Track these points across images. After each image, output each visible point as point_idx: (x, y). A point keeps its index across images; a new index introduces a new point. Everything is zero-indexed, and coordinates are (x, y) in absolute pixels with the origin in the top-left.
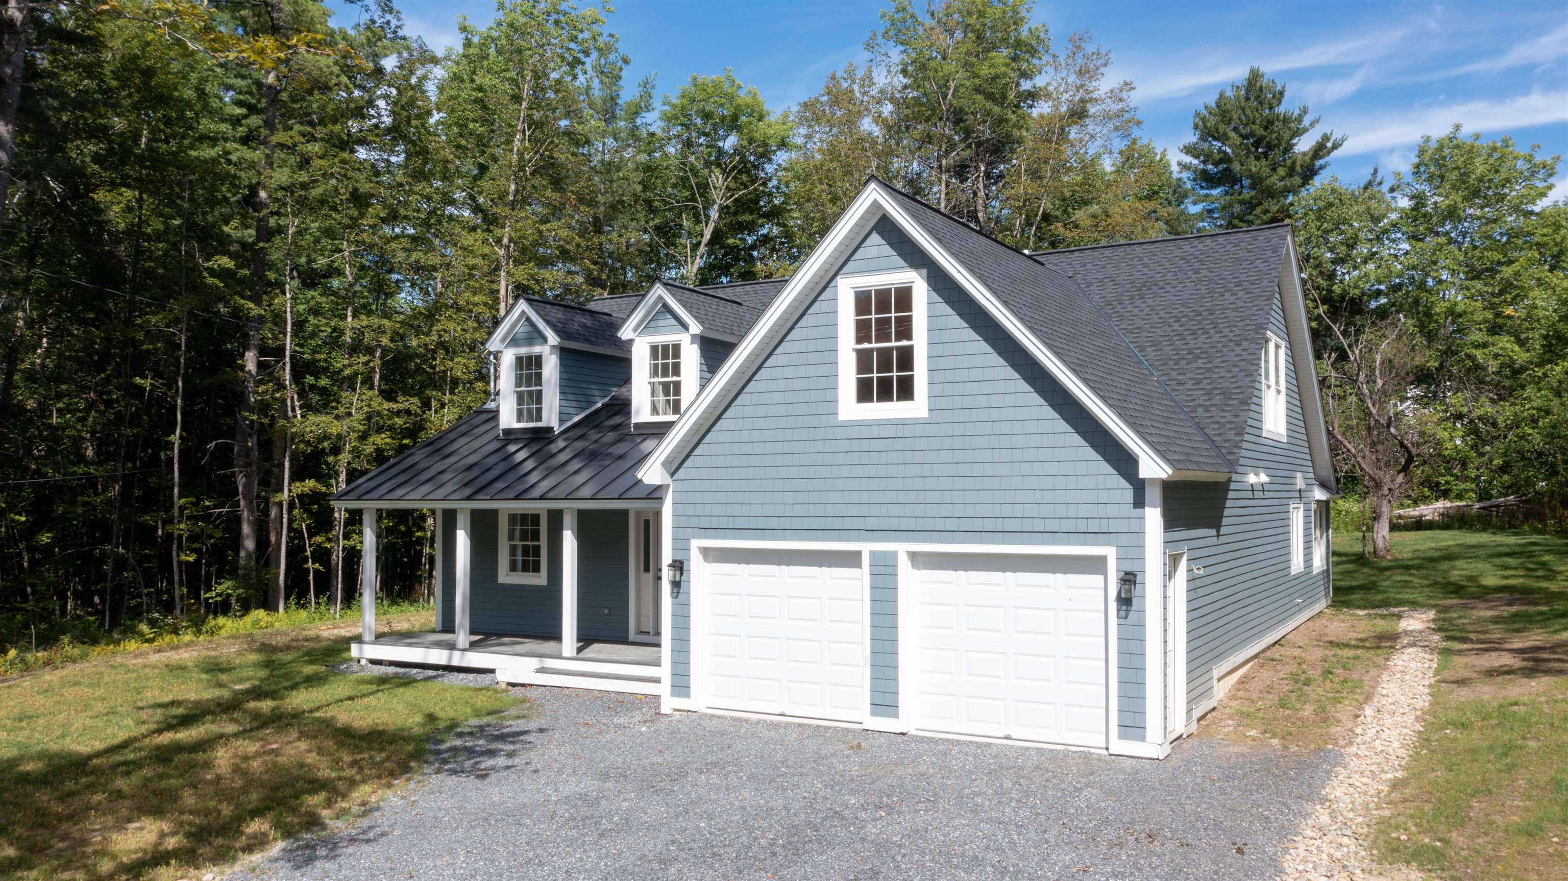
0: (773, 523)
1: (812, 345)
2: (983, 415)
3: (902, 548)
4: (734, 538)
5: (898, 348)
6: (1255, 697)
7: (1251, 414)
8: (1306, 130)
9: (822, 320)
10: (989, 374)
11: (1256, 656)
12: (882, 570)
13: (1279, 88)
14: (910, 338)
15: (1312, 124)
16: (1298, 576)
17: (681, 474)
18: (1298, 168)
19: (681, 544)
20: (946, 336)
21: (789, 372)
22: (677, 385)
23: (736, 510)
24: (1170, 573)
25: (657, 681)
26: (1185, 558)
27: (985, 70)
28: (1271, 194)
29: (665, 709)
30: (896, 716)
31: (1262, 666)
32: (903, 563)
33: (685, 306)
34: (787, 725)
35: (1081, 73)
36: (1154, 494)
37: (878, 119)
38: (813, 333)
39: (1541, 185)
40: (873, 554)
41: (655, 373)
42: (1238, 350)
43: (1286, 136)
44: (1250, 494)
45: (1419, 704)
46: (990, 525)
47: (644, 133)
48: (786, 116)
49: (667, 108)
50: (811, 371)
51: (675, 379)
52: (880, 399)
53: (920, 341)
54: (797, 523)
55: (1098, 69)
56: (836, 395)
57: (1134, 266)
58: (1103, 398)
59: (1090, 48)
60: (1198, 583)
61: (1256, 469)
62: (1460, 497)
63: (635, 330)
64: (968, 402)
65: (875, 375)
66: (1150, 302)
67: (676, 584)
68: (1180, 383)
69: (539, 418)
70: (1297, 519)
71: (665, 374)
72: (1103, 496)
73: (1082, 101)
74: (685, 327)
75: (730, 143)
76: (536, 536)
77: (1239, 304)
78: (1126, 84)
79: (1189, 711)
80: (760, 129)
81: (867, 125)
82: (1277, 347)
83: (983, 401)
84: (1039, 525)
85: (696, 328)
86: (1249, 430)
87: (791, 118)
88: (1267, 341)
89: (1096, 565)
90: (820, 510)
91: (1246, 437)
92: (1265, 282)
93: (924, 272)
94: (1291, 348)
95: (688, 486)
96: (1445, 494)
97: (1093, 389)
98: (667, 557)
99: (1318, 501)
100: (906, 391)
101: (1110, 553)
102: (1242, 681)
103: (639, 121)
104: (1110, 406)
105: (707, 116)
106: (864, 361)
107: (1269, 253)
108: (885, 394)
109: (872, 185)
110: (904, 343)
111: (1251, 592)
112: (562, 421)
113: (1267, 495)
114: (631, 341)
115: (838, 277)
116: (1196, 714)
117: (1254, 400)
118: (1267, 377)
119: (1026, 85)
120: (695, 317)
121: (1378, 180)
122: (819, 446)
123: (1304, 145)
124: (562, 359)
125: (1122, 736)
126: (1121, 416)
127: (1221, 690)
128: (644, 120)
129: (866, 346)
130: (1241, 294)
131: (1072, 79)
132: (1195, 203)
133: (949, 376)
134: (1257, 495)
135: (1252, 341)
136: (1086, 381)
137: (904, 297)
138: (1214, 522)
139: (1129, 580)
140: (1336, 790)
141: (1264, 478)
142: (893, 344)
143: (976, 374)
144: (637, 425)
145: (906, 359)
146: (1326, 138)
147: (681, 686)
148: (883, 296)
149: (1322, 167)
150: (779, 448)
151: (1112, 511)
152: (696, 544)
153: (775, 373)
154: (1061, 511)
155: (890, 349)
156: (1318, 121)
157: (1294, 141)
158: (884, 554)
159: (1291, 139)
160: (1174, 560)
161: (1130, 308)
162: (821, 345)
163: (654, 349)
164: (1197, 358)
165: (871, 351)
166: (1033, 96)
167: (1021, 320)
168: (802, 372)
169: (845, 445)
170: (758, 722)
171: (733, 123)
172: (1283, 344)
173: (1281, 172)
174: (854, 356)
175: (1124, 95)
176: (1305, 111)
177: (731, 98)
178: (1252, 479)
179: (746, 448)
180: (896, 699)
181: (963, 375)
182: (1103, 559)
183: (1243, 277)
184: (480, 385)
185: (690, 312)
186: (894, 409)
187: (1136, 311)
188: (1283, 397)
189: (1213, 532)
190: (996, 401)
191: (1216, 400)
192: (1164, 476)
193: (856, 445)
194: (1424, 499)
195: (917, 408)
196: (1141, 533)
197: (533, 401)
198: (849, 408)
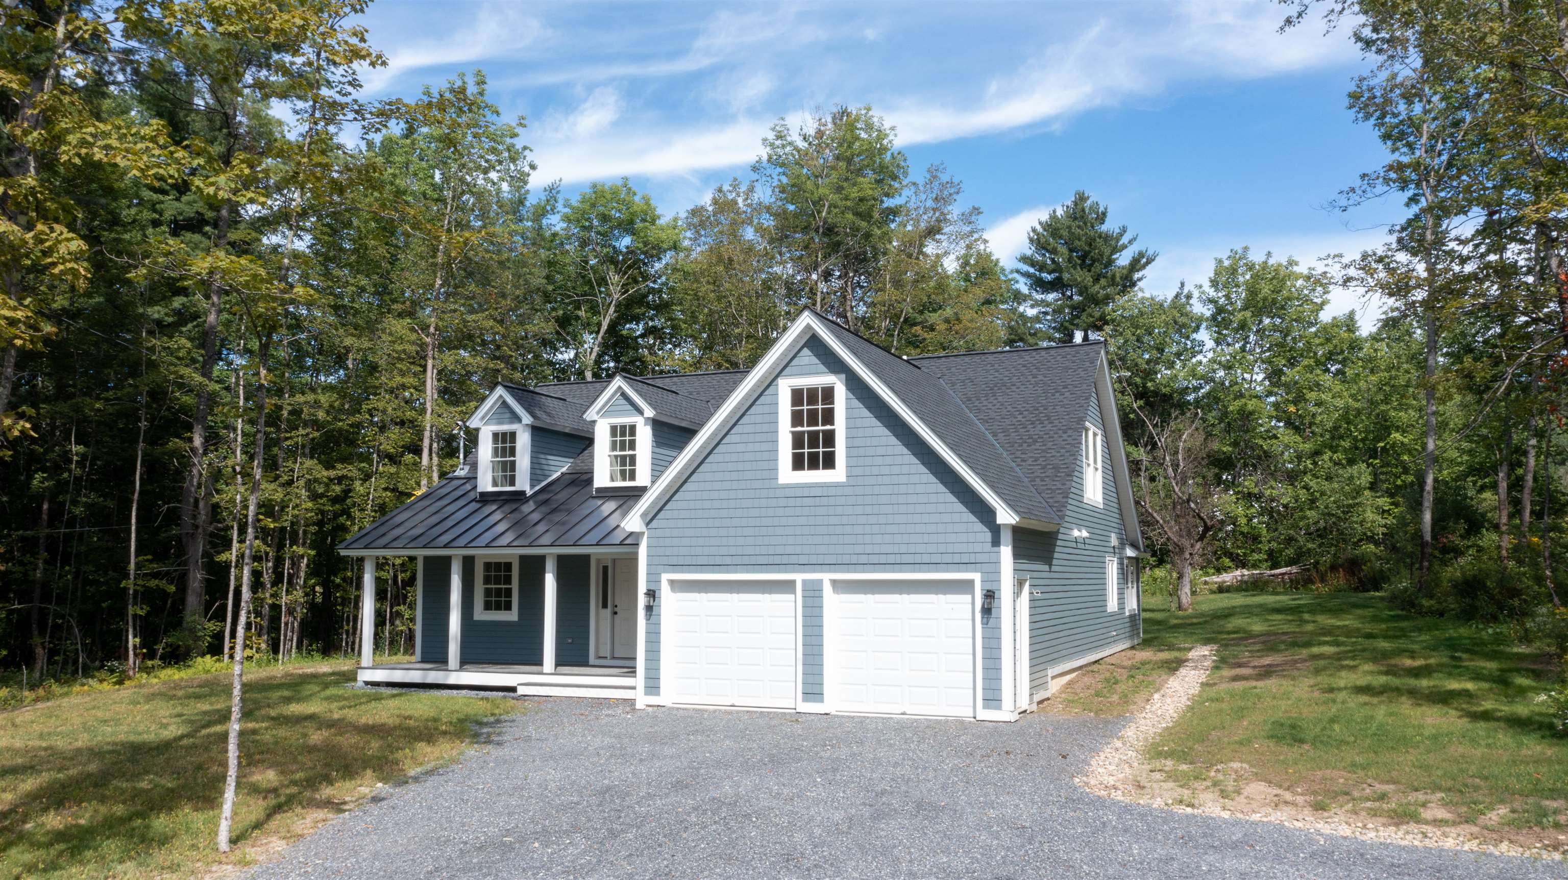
0: (728, 560)
1: (758, 428)
2: (886, 480)
3: (826, 578)
4: (696, 572)
5: (823, 431)
6: (1078, 691)
7: (1074, 484)
8: (1125, 247)
9: (766, 409)
10: (890, 451)
11: (1080, 668)
12: (811, 594)
13: (1101, 209)
14: (832, 424)
15: (1130, 242)
16: (1112, 615)
17: (654, 524)
18: (1118, 279)
19: (653, 577)
20: (859, 423)
21: (740, 448)
22: (633, 459)
23: (699, 551)
24: (1017, 594)
25: (627, 688)
26: (1027, 584)
27: (854, 193)
28: (1096, 301)
29: (639, 705)
30: (822, 701)
31: (1084, 675)
32: (827, 588)
33: (641, 395)
34: (738, 712)
35: (936, 199)
36: (1006, 537)
37: (759, 229)
38: (759, 419)
39: (1319, 301)
40: (804, 582)
41: (614, 448)
42: (1065, 436)
43: (1107, 252)
44: (1074, 545)
45: (1192, 692)
46: (891, 559)
47: (548, 234)
48: (676, 220)
49: (567, 210)
50: (757, 447)
51: (631, 452)
52: (810, 468)
53: (840, 426)
54: (746, 560)
55: (951, 195)
56: (777, 465)
57: (987, 371)
58: (971, 468)
59: (945, 178)
60: (1038, 603)
61: (1080, 527)
62: (1255, 566)
63: (598, 413)
64: (875, 470)
65: (806, 451)
66: (1000, 399)
67: (649, 608)
68: (1023, 461)
69: (512, 483)
70: (1112, 569)
71: (623, 448)
72: (972, 537)
73: (938, 221)
74: (640, 412)
75: (625, 242)
76: (508, 580)
77: (1066, 402)
78: (975, 208)
79: (1031, 695)
80: (653, 234)
81: (749, 234)
82: (1095, 435)
83: (886, 470)
84: (926, 559)
85: (649, 412)
86: (1071, 495)
87: (680, 223)
88: (1087, 430)
89: (966, 586)
90: (764, 550)
91: (1070, 501)
92: (1085, 386)
93: (843, 376)
94: (1106, 436)
95: (659, 533)
96: (1244, 566)
97: (965, 462)
98: (642, 588)
99: (1129, 558)
100: (829, 462)
101: (977, 577)
102: (1070, 683)
103: (544, 222)
104: (977, 473)
105: (605, 218)
106: (798, 440)
107: (1088, 364)
108: (814, 464)
109: (806, 313)
110: (828, 427)
111: (1076, 618)
112: (532, 486)
113: (1087, 547)
114: (594, 422)
115: (779, 379)
116: (1037, 698)
117: (1076, 473)
118: (1087, 458)
119: (889, 203)
120: (650, 404)
121: (1186, 291)
122: (764, 503)
123: (1123, 259)
124: (533, 435)
125: (985, 707)
126: (984, 480)
127: (1054, 687)
128: (549, 222)
129: (799, 429)
130: (1067, 394)
131: (930, 203)
132: (1032, 306)
133: (862, 452)
134: (1080, 546)
135: (1076, 430)
136: (960, 456)
137: (828, 393)
138: (1048, 560)
139: (990, 596)
140: (1130, 733)
141: (1085, 534)
142: (820, 428)
143: (881, 451)
144: (599, 490)
145: (830, 438)
146: (1141, 255)
147: (653, 687)
148: (812, 394)
149: (1140, 279)
150: (732, 504)
151: (978, 547)
152: (665, 577)
153: (730, 448)
154: (942, 548)
155: (818, 432)
156: (1135, 239)
157: (1114, 257)
158: (813, 581)
159: (1112, 254)
160: (1020, 584)
161: (985, 403)
162: (765, 428)
163: (614, 429)
164: (1035, 441)
165: (803, 433)
166: (894, 212)
167: (915, 412)
168: (750, 447)
169: (783, 502)
170: (715, 711)
171: (628, 226)
172: (1099, 432)
173: (1103, 282)
174: (790, 437)
175: (973, 218)
176: (1124, 230)
177: (628, 205)
178: (1076, 533)
179: (707, 504)
180: (822, 689)
181: (871, 451)
182: (971, 583)
183: (1069, 382)
184: (409, 457)
185: (645, 400)
186: (820, 476)
187: (990, 406)
188: (1099, 473)
189: (1046, 568)
190: (896, 470)
191: (1049, 473)
192: (1014, 522)
193: (792, 502)
194: (1226, 569)
195: (837, 475)
196: (998, 563)
197: (508, 470)
198: (787, 474)
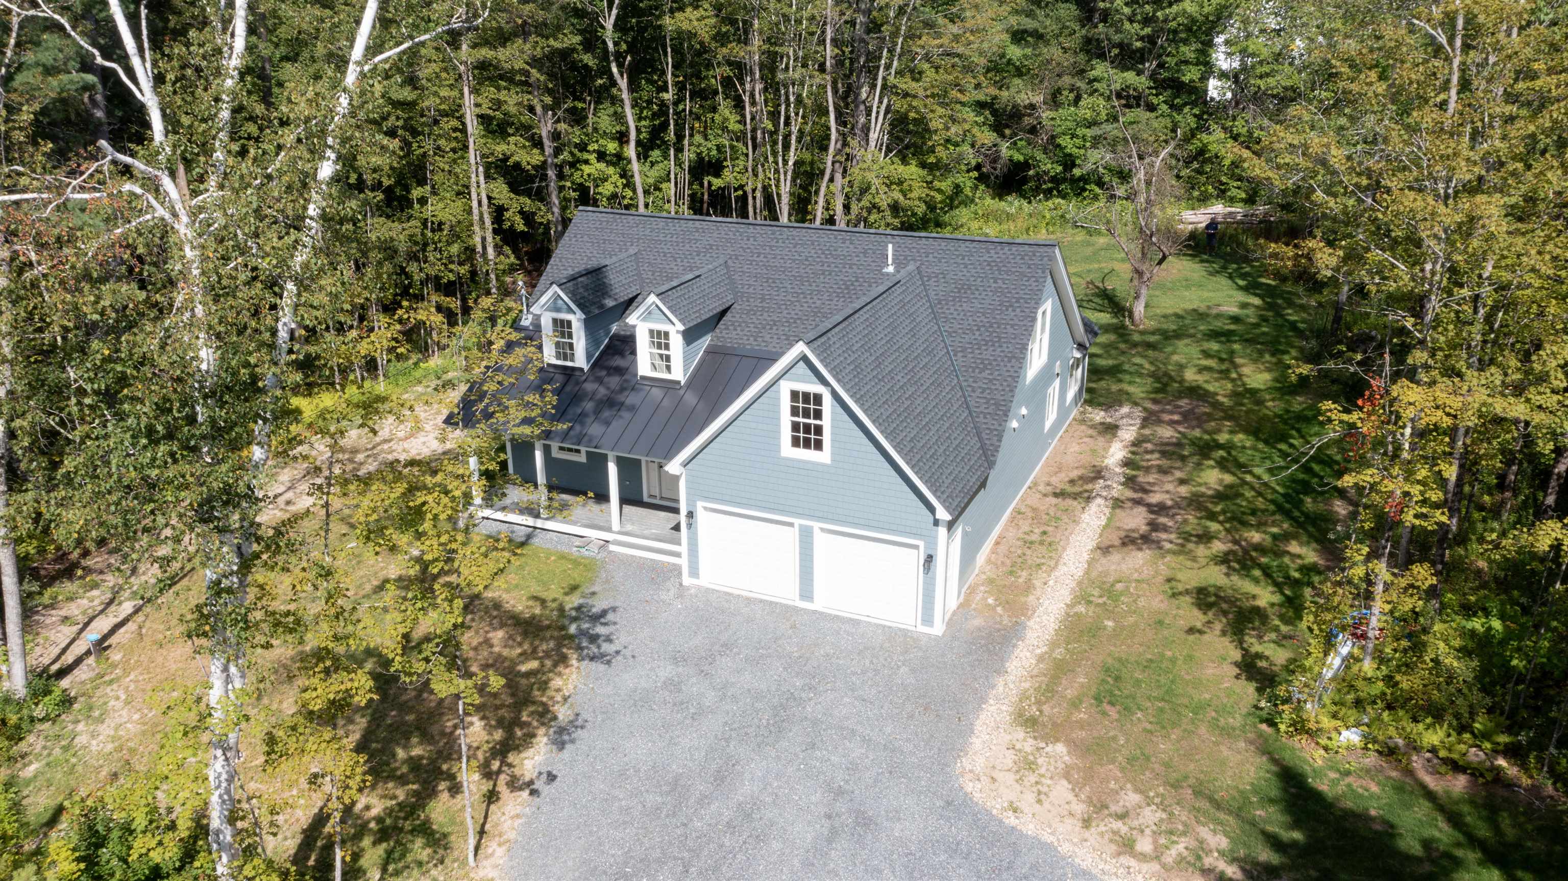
0: (745, 501)
1: (766, 412)
3: (816, 524)
4: (723, 505)
5: (814, 424)
6: (999, 561)
9: (772, 401)
10: (863, 448)
12: (805, 534)
14: (821, 420)
17: (690, 467)
19: (691, 501)
20: (840, 424)
21: (753, 424)
22: (668, 357)
23: (723, 491)
25: (678, 555)
26: (961, 528)
29: (685, 581)
30: (813, 602)
31: (1012, 521)
32: (817, 532)
33: (673, 310)
34: (754, 601)
36: (943, 524)
38: (767, 406)
40: (800, 525)
41: (652, 346)
42: (1009, 365)
46: (862, 521)
50: (765, 427)
51: (666, 351)
52: (804, 447)
53: (826, 422)
54: (758, 503)
56: (780, 441)
57: (958, 265)
63: (638, 320)
64: (852, 460)
65: (802, 435)
66: (964, 306)
67: (689, 524)
68: (974, 390)
69: (572, 360)
71: (660, 348)
72: (919, 518)
74: (672, 323)
83: (860, 461)
85: (680, 326)
88: (1037, 316)
90: (771, 499)
93: (829, 391)
95: (693, 473)
100: (818, 446)
101: (921, 544)
102: (997, 542)
106: (795, 427)
108: (807, 444)
109: (801, 343)
110: (818, 422)
112: (589, 362)
114: (636, 325)
115: (782, 382)
120: (680, 319)
122: (770, 466)
124: (585, 324)
125: (922, 623)
129: (796, 419)
133: (841, 444)
137: (818, 399)
139: (930, 559)
142: (812, 421)
143: (856, 447)
144: (643, 377)
145: (819, 430)
147: (694, 573)
148: (806, 396)
150: (747, 463)
151: (923, 525)
152: (700, 504)
153: (745, 424)
154: (898, 521)
155: (810, 424)
158: (807, 525)
162: (771, 413)
163: (652, 333)
165: (799, 422)
168: (758, 426)
169: (784, 469)
170: (739, 597)
174: (789, 423)
180: (813, 594)
181: (849, 446)
182: (918, 547)
186: (811, 454)
190: (867, 463)
192: (947, 519)
193: (790, 470)
195: (823, 457)
196: (936, 538)
197: (567, 350)
198: (787, 449)
